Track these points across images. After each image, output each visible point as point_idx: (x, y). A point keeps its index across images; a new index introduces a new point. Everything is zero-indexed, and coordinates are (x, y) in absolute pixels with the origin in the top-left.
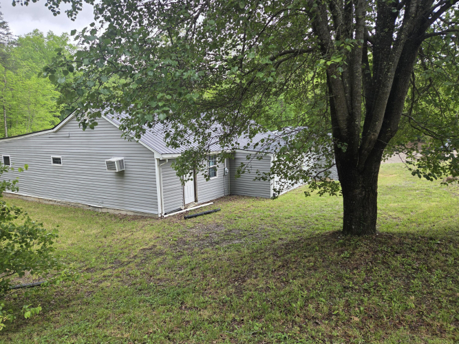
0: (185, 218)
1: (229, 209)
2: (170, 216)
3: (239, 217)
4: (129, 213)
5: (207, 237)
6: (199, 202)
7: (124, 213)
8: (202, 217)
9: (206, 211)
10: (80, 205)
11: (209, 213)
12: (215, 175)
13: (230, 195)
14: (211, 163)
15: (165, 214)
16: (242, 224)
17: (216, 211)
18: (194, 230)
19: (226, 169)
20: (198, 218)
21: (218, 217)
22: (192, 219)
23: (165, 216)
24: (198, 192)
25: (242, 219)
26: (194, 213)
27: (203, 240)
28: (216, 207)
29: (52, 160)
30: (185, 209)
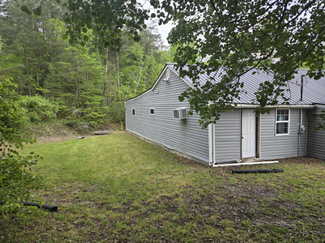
0: (233, 172)
1: (296, 172)
2: (220, 167)
3: (307, 186)
4: (189, 158)
5: (243, 202)
6: (261, 158)
7: (185, 156)
8: (254, 174)
9: (264, 168)
10: (162, 146)
11: (265, 172)
12: (286, 131)
13: (306, 157)
14: (280, 118)
15: (216, 164)
16: (305, 197)
17: (276, 171)
18: (233, 189)
19: (302, 126)
20: (248, 175)
21: (275, 178)
22: (240, 175)
23: (214, 166)
24: (260, 147)
25: (309, 189)
26: (248, 169)
27: (234, 205)
28: (280, 167)
29: (150, 111)
30: (241, 162)
